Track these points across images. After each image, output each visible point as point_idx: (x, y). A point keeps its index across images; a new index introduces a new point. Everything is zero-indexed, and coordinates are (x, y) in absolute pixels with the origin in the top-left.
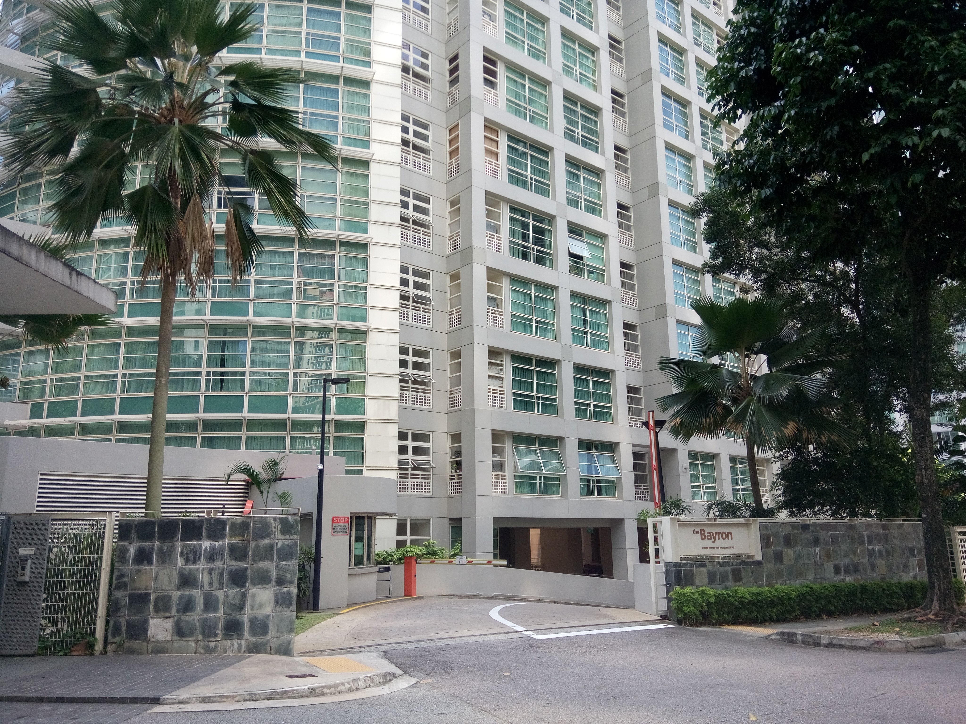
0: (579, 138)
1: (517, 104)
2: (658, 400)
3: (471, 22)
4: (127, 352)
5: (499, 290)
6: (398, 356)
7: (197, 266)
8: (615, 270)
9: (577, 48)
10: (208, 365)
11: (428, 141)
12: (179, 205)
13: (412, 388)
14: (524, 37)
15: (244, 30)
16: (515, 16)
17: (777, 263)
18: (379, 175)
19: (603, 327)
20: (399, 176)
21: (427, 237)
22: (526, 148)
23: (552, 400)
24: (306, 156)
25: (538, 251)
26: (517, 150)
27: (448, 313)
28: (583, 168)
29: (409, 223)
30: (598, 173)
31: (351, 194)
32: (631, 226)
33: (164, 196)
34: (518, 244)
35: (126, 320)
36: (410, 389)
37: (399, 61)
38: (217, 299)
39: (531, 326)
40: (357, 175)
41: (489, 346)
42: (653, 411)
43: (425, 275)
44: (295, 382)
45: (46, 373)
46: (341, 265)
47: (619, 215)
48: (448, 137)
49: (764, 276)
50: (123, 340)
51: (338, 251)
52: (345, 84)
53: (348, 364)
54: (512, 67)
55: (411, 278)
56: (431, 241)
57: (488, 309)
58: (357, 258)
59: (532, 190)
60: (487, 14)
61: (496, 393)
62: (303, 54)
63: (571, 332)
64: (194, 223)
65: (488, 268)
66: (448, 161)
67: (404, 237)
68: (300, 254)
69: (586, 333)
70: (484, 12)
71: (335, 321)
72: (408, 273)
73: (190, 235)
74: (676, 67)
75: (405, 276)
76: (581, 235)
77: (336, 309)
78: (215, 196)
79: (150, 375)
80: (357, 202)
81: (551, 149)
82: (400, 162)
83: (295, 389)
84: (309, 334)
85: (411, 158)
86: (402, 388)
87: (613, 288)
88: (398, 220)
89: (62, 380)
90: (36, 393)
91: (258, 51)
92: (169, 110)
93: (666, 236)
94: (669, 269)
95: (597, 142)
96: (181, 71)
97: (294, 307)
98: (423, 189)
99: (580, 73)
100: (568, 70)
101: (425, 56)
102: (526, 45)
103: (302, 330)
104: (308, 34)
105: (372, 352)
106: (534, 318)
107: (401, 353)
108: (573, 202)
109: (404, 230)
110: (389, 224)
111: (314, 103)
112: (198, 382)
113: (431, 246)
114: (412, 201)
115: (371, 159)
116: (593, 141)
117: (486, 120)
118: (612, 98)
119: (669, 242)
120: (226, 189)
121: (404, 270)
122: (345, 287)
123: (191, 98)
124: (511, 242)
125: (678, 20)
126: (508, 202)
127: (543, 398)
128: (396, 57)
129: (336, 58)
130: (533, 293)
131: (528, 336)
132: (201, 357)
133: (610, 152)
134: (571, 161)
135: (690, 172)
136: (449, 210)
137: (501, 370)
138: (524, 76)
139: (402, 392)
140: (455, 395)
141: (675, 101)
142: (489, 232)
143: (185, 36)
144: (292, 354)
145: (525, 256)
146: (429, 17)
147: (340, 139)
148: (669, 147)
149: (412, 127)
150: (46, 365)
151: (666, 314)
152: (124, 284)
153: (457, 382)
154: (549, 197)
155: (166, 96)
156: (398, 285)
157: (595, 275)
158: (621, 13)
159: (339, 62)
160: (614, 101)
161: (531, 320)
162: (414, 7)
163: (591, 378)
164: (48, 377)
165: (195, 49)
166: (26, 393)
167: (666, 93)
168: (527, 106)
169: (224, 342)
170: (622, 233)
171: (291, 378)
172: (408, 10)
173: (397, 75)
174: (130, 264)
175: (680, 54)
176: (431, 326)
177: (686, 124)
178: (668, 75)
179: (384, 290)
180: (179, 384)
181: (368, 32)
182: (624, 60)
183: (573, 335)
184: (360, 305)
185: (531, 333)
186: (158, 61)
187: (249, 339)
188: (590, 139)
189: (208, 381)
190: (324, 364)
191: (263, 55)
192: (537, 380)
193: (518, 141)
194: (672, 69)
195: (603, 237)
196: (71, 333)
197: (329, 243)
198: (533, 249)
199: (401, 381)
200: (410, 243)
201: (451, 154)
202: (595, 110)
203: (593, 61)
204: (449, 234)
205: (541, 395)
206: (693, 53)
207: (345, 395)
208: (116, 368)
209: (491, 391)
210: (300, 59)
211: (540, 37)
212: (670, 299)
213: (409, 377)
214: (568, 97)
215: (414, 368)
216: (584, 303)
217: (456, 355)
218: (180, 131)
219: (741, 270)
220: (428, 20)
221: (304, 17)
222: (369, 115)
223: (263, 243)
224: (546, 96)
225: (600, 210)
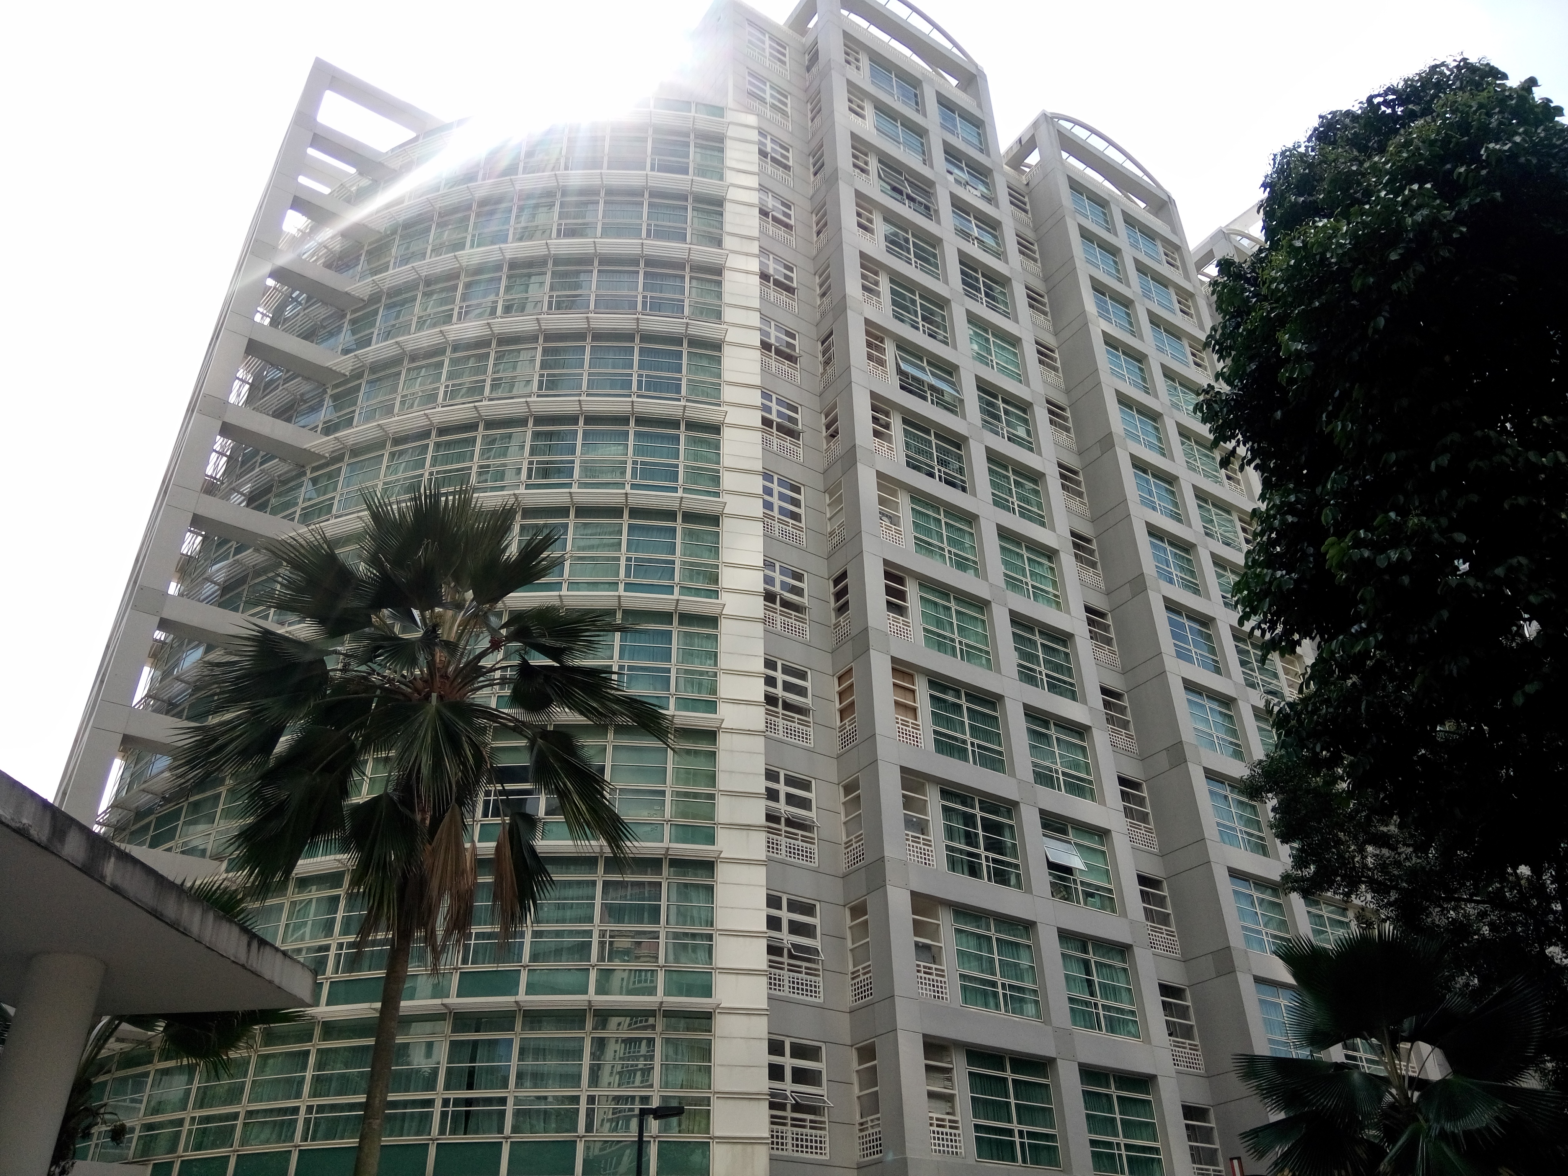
0: (1042, 680)
1: (939, 635)
2: (1244, 1135)
3: (864, 527)
4: (319, 1066)
5: (933, 932)
6: (765, 1058)
7: (445, 919)
8: (1132, 891)
9: (1024, 552)
10: (447, 1087)
11: (806, 696)
12: (428, 822)
13: (793, 1119)
14: (942, 542)
15: (540, 567)
16: (928, 516)
17: (1413, 874)
18: (732, 751)
19: (1124, 994)
20: (762, 750)
21: (809, 845)
22: (959, 698)
23: (1047, 1137)
24: (621, 730)
25: (995, 861)
26: (945, 701)
27: (850, 976)
28: (1055, 724)
29: (779, 823)
30: (1080, 730)
31: (686, 783)
32: (1147, 814)
33: (408, 812)
34: (961, 851)
35: (324, 1011)
36: (789, 1122)
37: (760, 587)
38: (470, 967)
39: (995, 995)
40: (696, 752)
41: (924, 1036)
42: (1239, 1159)
43: (809, 910)
44: (590, 1113)
45: (185, 1109)
46: (671, 899)
47: (1125, 796)
48: (837, 689)
49: (1393, 896)
50: (316, 1045)
51: (666, 878)
52: (681, 623)
53: (681, 1076)
54: (927, 584)
55: (785, 915)
56: (816, 851)
57: (918, 966)
58: (697, 886)
59: (975, 763)
60: (887, 516)
61: (943, 1126)
62: (621, 586)
63: (1067, 1005)
64: (447, 849)
65: (913, 893)
66: (838, 723)
67: (771, 846)
68: (606, 884)
69: (1096, 1005)
70: (882, 514)
71: (660, 998)
72: (779, 908)
73: (439, 872)
74: (1182, 569)
75: (775, 912)
76: (1064, 832)
77: (661, 976)
78: (481, 798)
79: (352, 1107)
80: (696, 795)
81: (1000, 698)
82: (764, 729)
83: (589, 1128)
84: (614, 1021)
85: (781, 722)
86: (775, 1121)
87: (1132, 922)
88: (762, 820)
89: (208, 1119)
90: (163, 1143)
91: (557, 586)
92: (426, 681)
93: (1210, 831)
94: (1225, 886)
95: (1072, 685)
96: (447, 626)
97: (593, 975)
98: (800, 769)
99: (1033, 587)
100: (1013, 584)
101: (798, 577)
102: (947, 554)
103: (603, 1016)
104: (629, 559)
105: (721, 1052)
106: (998, 979)
107: (771, 1052)
108: (1044, 778)
109: (771, 836)
110: (748, 827)
111: (634, 653)
112: (427, 1118)
113: (816, 860)
114: (783, 788)
115: (719, 728)
116: (1065, 682)
117: (894, 660)
118: (1088, 618)
119: (1218, 838)
120: (499, 787)
121: (773, 901)
122: (676, 936)
123: (460, 662)
124: (948, 847)
125: (1176, 505)
126: (938, 784)
127: (1031, 1135)
128: (755, 581)
129: (669, 590)
130: (993, 934)
131: (992, 1013)
132: (435, 1072)
133: (1096, 699)
134: (1033, 714)
135: (1233, 724)
136: (843, 799)
137: (950, 1079)
138: (948, 595)
139: (775, 1127)
140: (870, 1131)
141: (1189, 618)
142: (910, 833)
143: (457, 579)
144: (586, 1061)
145: (974, 871)
146: (803, 525)
147: (672, 701)
148: (1190, 686)
149: (780, 676)
150: (188, 1092)
151: (1233, 966)
152: (327, 948)
153: (871, 1105)
154: (1004, 772)
155: (422, 659)
156: (764, 929)
157: (1097, 900)
158: (1086, 501)
159: (673, 594)
160: (1090, 622)
161: (994, 984)
162: (780, 514)
163: (1114, 1092)
164: (186, 1115)
165: (470, 595)
166: (148, 1145)
167: (1172, 607)
168: (956, 636)
169: (475, 1043)
170: (1132, 825)
171: (583, 1106)
172: (772, 518)
173: (758, 606)
174: (340, 915)
175: (1187, 551)
176: (821, 1000)
177: (1212, 651)
178: (1171, 581)
179: (741, 939)
180: (397, 1124)
181: (715, 551)
182: (1099, 565)
183: (1072, 1009)
184: (700, 967)
185: (997, 1007)
186: (416, 613)
187: (517, 1036)
188: (1059, 680)
189: (444, 1115)
190: (639, 1074)
191: (564, 592)
192: (1016, 1098)
193: (944, 689)
194: (1175, 572)
195: (1102, 834)
196: (238, 1039)
197: (653, 864)
198: (987, 858)
199: (772, 1106)
200: (783, 855)
201: (842, 712)
202: (1064, 638)
203: (1052, 569)
204: (844, 839)
205: (1025, 1128)
206: (1207, 548)
207: (674, 1136)
208: (298, 1095)
209: (935, 1122)
210: (617, 594)
211: (967, 541)
212: (1236, 939)
213: (786, 1098)
214: (1018, 620)
215: (794, 1081)
216: (1086, 951)
217: (867, 1053)
218: (438, 712)
219: (1353, 886)
220: (800, 529)
221: (624, 537)
222: (716, 664)
223: (549, 868)
224: (983, 621)
225: (1092, 790)
